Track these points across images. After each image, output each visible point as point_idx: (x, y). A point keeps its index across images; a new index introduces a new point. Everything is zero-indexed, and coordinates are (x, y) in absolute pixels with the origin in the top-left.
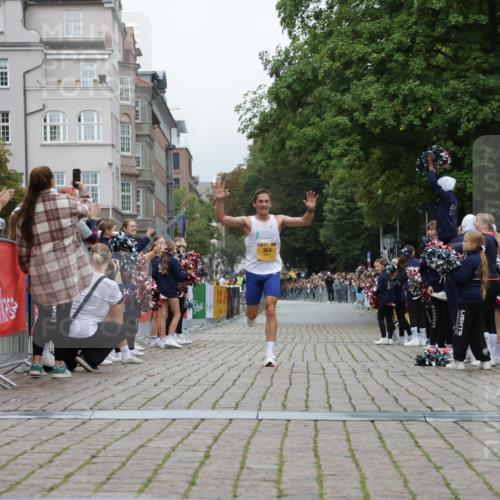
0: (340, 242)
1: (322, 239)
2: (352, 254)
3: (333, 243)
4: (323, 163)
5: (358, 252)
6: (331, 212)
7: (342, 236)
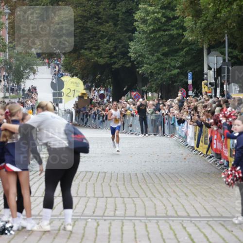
0: (155, 58)
2: (168, 74)
3: (145, 60)
5: (176, 71)
7: (157, 51)
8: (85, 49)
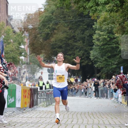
0: (103, 59)
1: (92, 58)
2: (111, 67)
3: (99, 60)
4: (93, 8)
5: (114, 66)
6: (98, 40)
7: (105, 56)
8: (68, 55)
